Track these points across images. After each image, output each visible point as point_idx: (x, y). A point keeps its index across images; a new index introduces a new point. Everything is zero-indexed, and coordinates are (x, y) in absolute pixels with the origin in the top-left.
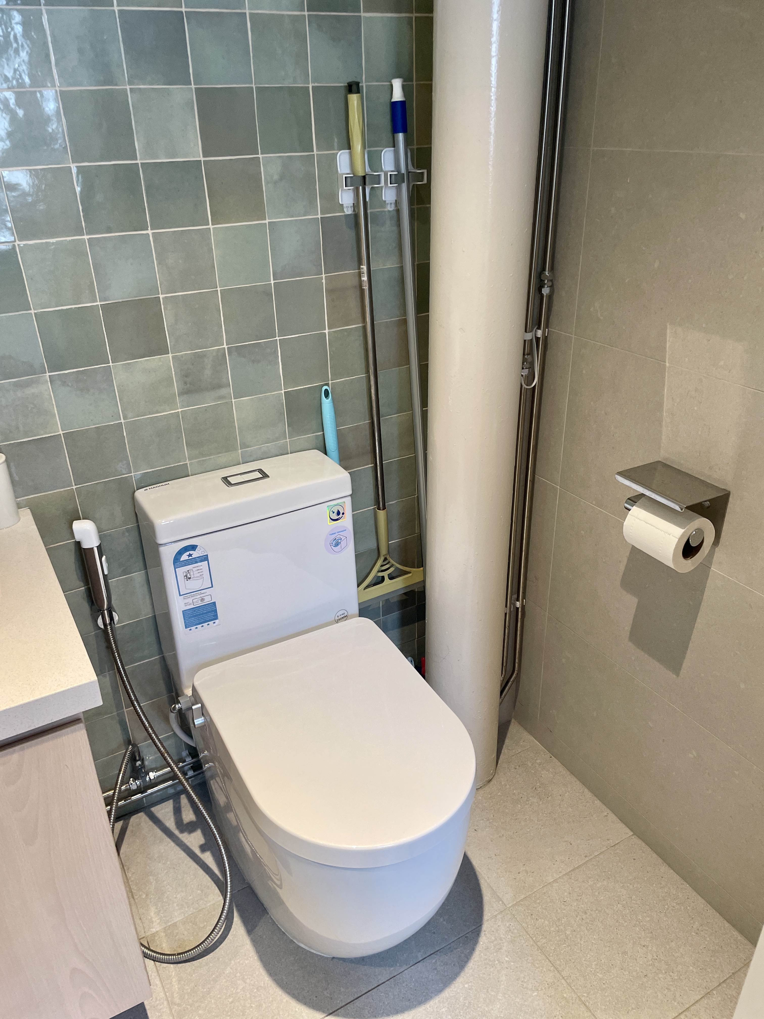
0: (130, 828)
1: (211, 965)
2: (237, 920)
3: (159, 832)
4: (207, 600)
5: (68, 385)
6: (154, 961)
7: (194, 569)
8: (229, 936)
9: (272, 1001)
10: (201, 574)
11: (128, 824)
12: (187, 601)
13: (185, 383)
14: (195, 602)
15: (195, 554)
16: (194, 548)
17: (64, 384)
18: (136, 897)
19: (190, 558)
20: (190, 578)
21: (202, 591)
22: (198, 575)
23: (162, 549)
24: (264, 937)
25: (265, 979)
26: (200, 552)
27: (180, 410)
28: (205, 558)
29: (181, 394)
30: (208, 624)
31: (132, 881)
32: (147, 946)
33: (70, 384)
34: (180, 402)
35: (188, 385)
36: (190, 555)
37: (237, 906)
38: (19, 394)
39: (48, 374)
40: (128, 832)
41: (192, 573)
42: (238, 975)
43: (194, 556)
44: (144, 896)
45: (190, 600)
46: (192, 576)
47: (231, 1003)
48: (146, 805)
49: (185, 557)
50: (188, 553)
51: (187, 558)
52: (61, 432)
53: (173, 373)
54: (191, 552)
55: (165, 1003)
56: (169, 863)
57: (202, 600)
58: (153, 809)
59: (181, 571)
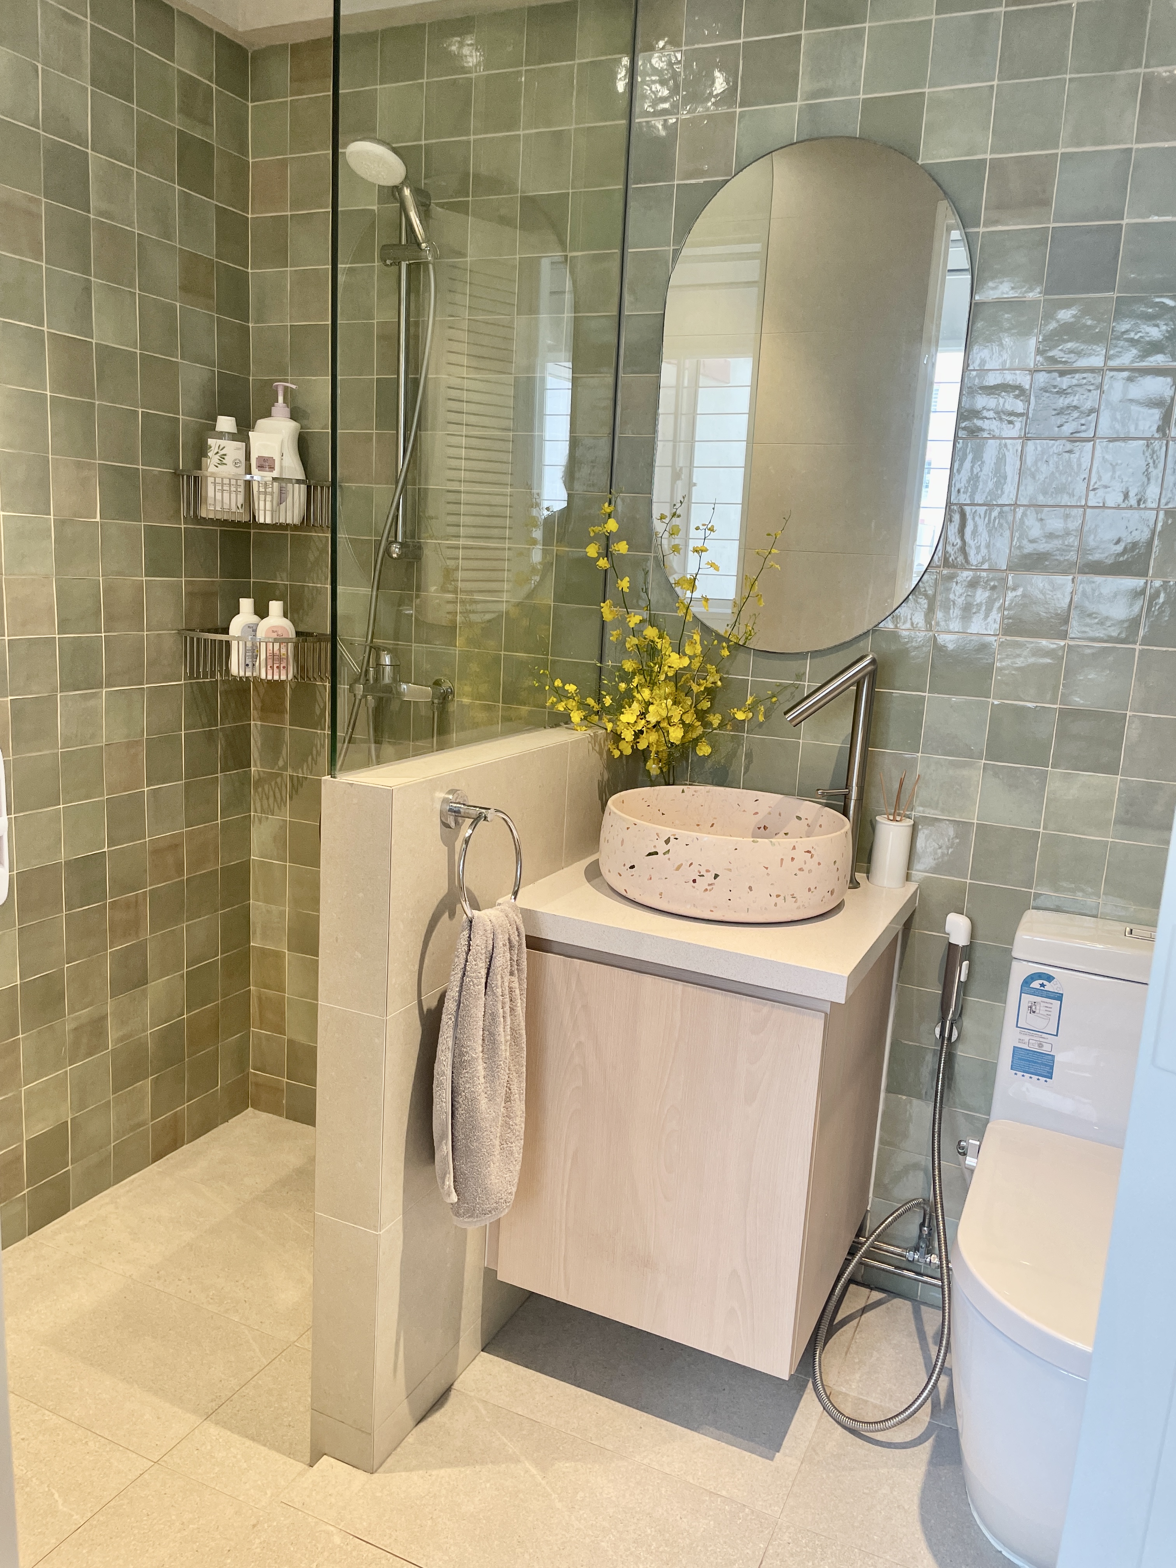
0: (888, 1305)
1: (872, 1454)
2: (928, 1444)
3: (913, 1327)
4: (1046, 1049)
5: (999, 777)
6: (824, 1409)
7: (1042, 1004)
8: (909, 1451)
9: (904, 1526)
10: (1049, 1013)
11: (889, 1301)
12: (1022, 1037)
13: (1127, 812)
14: (1030, 1043)
15: (1049, 987)
16: (1050, 978)
17: (996, 775)
18: (848, 1355)
19: (1042, 988)
20: (1034, 1012)
21: (1044, 1035)
22: (1046, 1013)
23: (1015, 964)
24: (943, 1479)
25: (914, 1507)
26: (1055, 987)
27: (1111, 840)
28: (1059, 997)
29: (1120, 821)
30: (1038, 1079)
31: (856, 1342)
32: (828, 1394)
33: (1001, 777)
34: (1113, 830)
35: (1130, 815)
36: (1042, 985)
37: (937, 1436)
38: (951, 772)
39: (983, 761)
40: (884, 1307)
41: (1038, 1007)
42: (891, 1482)
43: (1046, 988)
44: (857, 1360)
45: (1026, 1038)
46: (1037, 1011)
47: (864, 1493)
48: (918, 1299)
49: (1036, 984)
50: (1041, 982)
51: (1038, 987)
52: (975, 821)
53: (1117, 797)
54: (1045, 983)
55: (807, 1443)
56: (901, 1355)
57: (1041, 1046)
58: (922, 1307)
59: (1027, 999)
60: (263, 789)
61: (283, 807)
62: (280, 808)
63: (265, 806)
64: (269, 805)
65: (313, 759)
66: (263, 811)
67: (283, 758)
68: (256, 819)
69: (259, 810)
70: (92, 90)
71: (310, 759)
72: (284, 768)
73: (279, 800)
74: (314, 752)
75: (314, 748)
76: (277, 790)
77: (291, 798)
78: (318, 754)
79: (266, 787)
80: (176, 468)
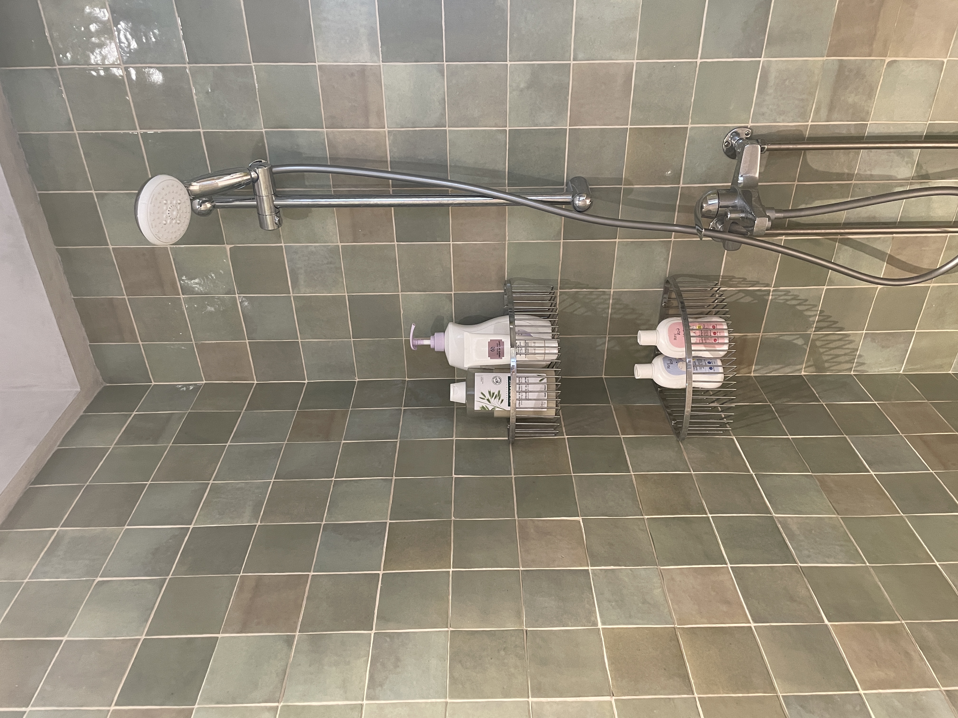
60: (827, 361)
61: (851, 338)
62: (851, 342)
63: (847, 358)
64: (845, 355)
65: (799, 304)
66: (851, 361)
67: (794, 340)
68: (858, 369)
69: (848, 366)
70: (127, 526)
71: (799, 307)
72: (806, 337)
73: (842, 343)
74: (794, 302)
75: (788, 303)
76: (831, 345)
77: (841, 329)
78: (795, 298)
79: (825, 358)
80: (507, 442)
